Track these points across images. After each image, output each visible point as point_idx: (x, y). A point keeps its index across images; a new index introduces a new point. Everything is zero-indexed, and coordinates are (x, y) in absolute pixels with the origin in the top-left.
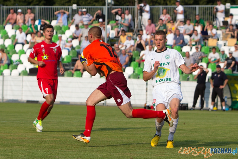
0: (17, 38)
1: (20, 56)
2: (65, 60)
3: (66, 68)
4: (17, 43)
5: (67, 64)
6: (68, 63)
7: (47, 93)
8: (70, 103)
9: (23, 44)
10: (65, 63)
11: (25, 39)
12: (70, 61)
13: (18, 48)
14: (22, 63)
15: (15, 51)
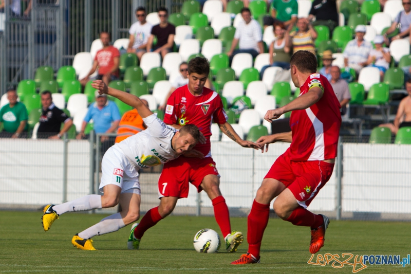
0: (237, 36)
1: (245, 88)
2: (371, 97)
3: (375, 117)
4: (237, 51)
5: (378, 107)
6: (380, 104)
7: (163, 192)
8: (383, 217)
9: (254, 54)
10: (372, 106)
11: (258, 39)
12: (384, 98)
13: (241, 63)
14: (253, 107)
15: (233, 72)
